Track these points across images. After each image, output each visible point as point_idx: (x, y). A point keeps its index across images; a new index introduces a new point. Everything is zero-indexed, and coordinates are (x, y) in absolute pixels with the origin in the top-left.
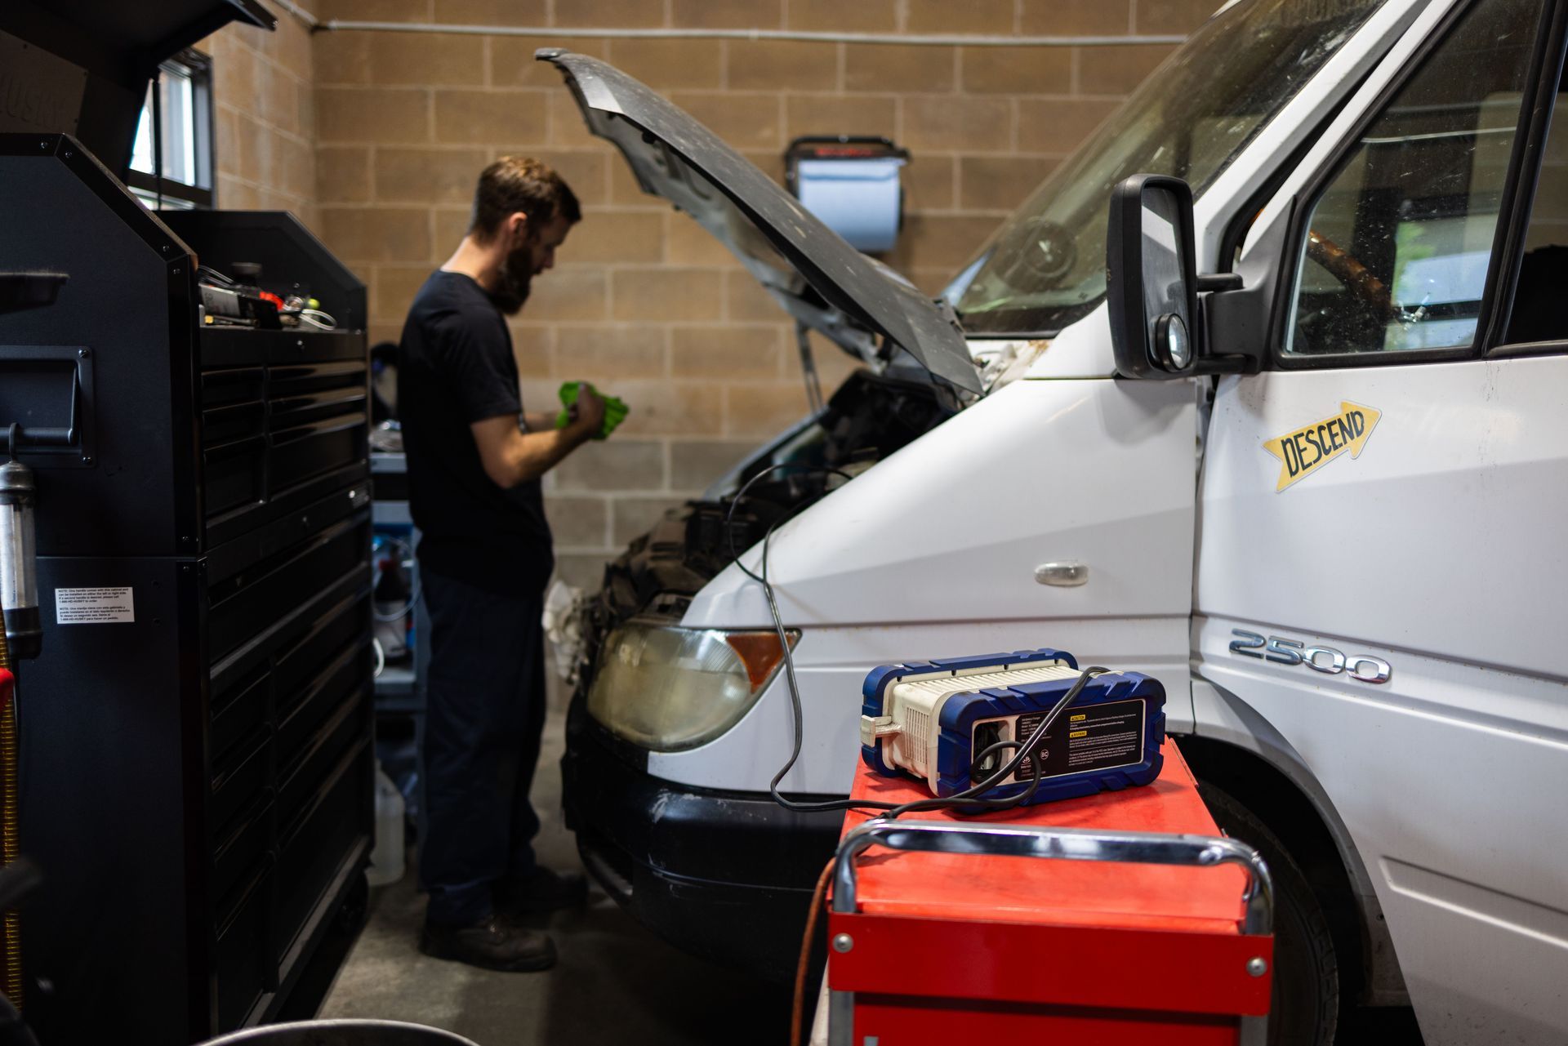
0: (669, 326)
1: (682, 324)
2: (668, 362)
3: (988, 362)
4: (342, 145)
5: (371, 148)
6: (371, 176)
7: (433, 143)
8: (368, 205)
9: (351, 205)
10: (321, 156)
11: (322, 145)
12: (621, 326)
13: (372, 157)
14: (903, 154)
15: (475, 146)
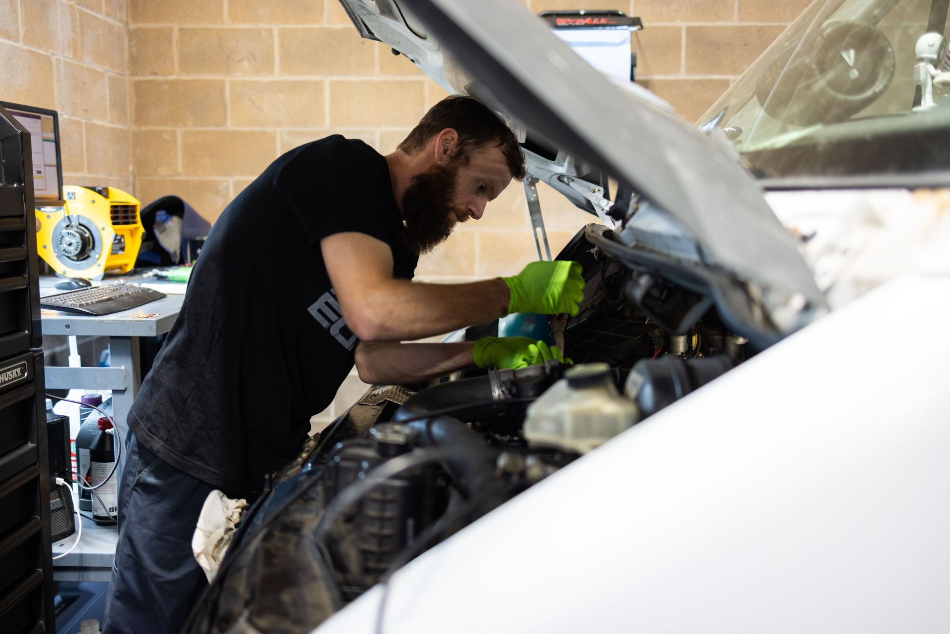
3: (813, 236)
4: (151, 25)
5: (176, 27)
6: (175, 52)
7: (226, 23)
8: (173, 77)
9: (159, 78)
10: (132, 34)
11: (133, 26)
13: (176, 34)
14: (636, 22)
15: (263, 25)
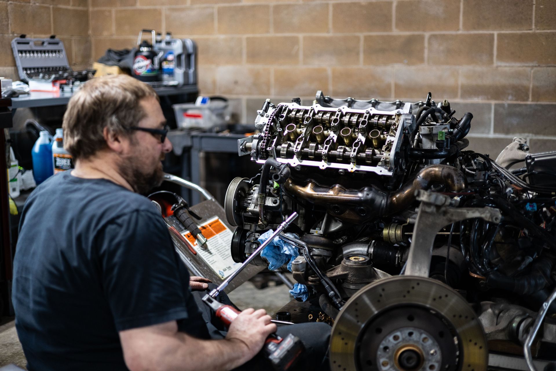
0: (245, 36)
1: (251, 35)
2: (244, 57)
12: (222, 37)
